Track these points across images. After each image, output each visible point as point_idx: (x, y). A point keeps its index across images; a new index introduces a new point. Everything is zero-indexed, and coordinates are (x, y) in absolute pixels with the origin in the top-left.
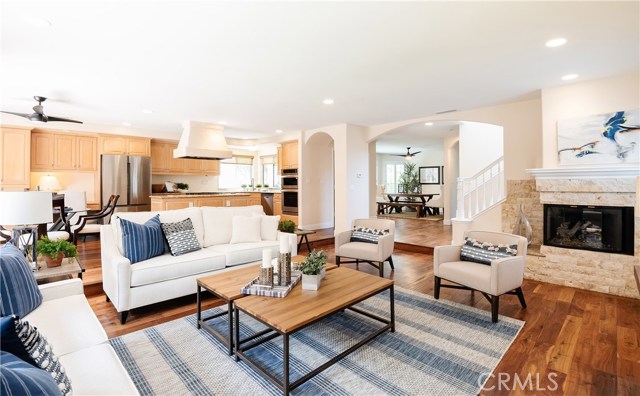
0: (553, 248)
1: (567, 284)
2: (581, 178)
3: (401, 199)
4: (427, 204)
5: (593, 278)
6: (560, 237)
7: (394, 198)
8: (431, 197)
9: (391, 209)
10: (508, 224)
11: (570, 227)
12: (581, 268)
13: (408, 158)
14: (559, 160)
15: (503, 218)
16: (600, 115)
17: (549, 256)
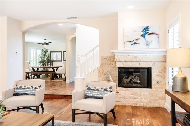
0: (122, 88)
1: (128, 104)
2: (133, 55)
3: (40, 70)
4: (56, 72)
5: (137, 100)
6: (124, 83)
7: (36, 69)
8: (57, 68)
9: (34, 76)
10: (101, 79)
11: (127, 78)
12: (133, 96)
13: (45, 46)
14: (124, 46)
15: (99, 76)
16: (140, 27)
17: (120, 92)
